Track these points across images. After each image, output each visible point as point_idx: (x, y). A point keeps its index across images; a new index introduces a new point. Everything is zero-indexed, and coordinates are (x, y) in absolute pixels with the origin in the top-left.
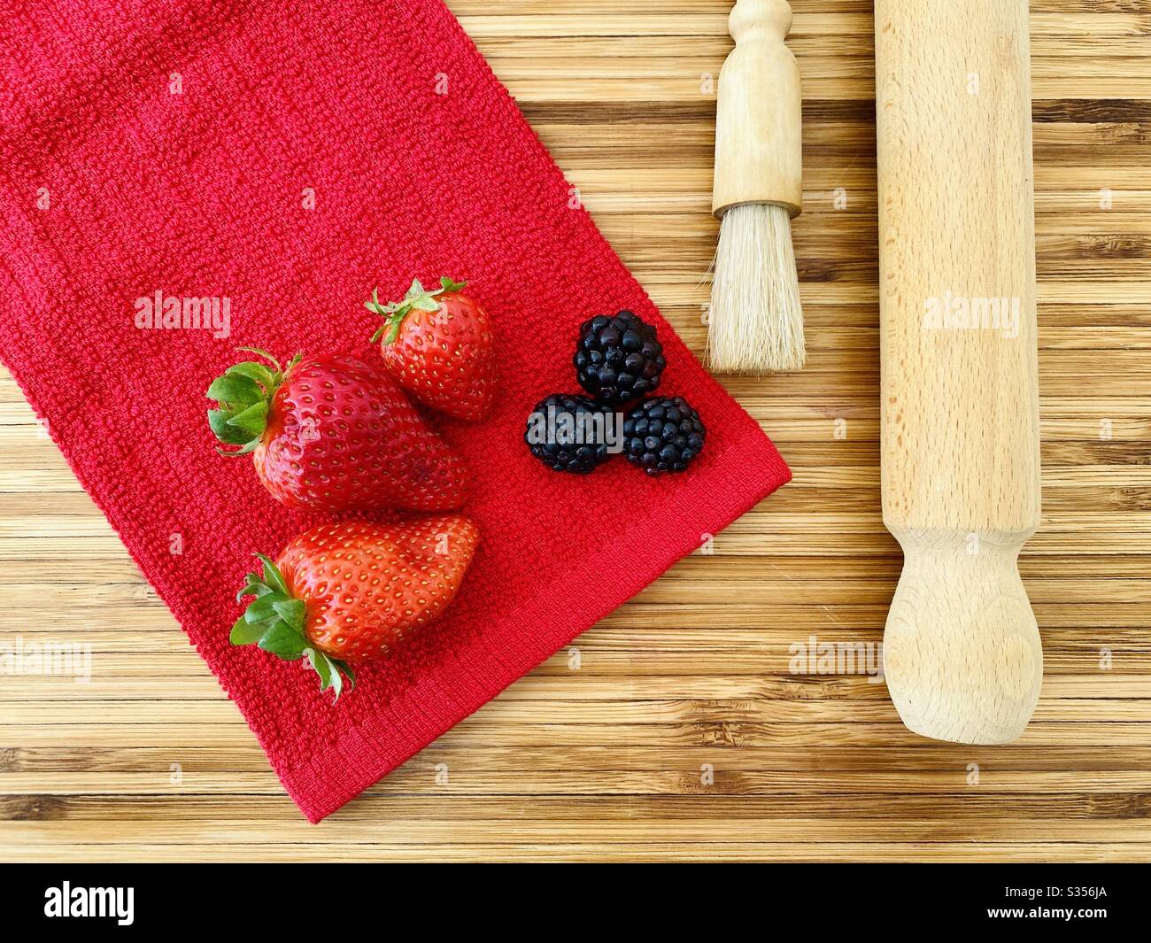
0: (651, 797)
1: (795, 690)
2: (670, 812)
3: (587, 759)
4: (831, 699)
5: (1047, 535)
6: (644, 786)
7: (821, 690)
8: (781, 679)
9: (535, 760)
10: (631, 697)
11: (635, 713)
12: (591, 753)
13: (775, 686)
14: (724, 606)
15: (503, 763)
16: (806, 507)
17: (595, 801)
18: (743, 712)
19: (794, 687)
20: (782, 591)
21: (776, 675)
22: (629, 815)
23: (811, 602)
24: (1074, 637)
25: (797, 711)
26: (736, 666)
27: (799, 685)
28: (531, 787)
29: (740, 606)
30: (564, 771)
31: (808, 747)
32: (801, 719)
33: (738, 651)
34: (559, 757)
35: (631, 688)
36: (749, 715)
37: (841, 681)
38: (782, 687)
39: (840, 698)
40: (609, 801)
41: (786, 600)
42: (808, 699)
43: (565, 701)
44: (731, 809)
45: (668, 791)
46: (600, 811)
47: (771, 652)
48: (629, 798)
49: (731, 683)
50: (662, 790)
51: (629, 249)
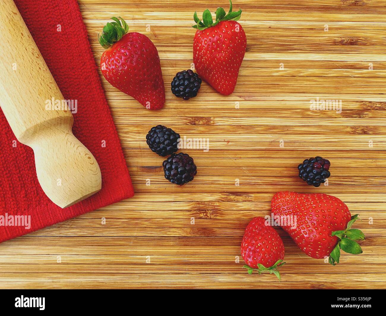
0: (179, 238)
1: (233, 198)
2: (187, 243)
3: (156, 223)
4: (246, 201)
5: (325, 143)
6: (177, 234)
7: (242, 198)
8: (227, 194)
9: (137, 224)
10: (173, 200)
11: (174, 206)
12: (158, 221)
13: (225, 196)
14: (207, 168)
15: (125, 225)
16: (237, 132)
17: (159, 239)
18: (213, 206)
19: (232, 197)
20: (229, 162)
21: (225, 192)
22: (172, 244)
23: (239, 166)
24: (334, 180)
25: (233, 206)
26: (212, 189)
27: (234, 196)
28: (135, 234)
29: (213, 167)
30: (147, 228)
31: (238, 219)
32: (235, 209)
33: (212, 184)
34: (146, 223)
35: (173, 197)
36: (216, 207)
37: (250, 195)
38: (228, 197)
39: (249, 201)
40: (164, 239)
41: (230, 165)
42: (238, 201)
43: (149, 202)
44: (209, 242)
45: (186, 235)
46: (160, 243)
47: (224, 184)
48: (172, 238)
49: (209, 195)
50: (184, 235)
51: (174, 39)
